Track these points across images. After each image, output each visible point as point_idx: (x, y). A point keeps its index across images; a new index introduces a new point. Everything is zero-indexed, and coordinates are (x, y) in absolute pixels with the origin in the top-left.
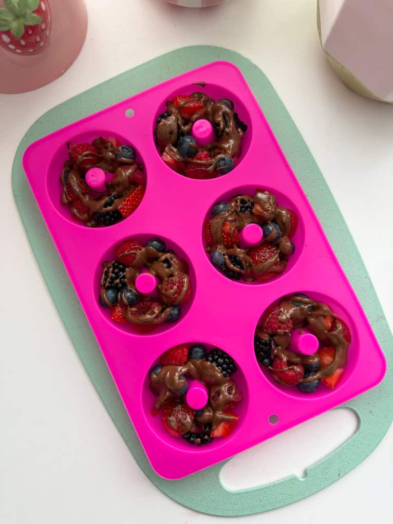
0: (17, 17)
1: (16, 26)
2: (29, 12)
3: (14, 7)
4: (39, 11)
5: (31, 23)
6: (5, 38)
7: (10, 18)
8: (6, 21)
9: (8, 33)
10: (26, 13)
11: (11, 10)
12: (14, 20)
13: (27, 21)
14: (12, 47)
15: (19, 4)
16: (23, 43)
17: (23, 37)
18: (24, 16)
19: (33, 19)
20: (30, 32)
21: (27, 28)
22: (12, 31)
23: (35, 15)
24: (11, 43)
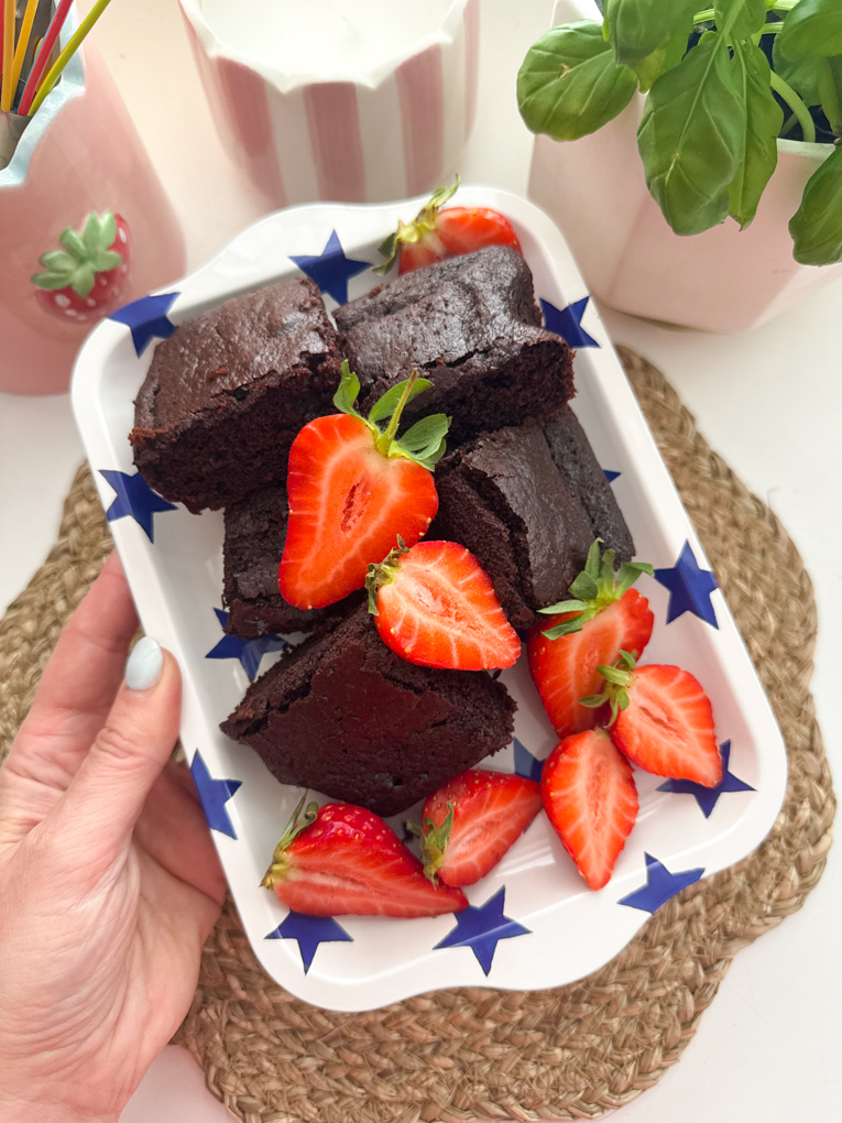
0: (81, 261)
1: (80, 276)
2: (101, 249)
3: (78, 246)
4: (118, 245)
5: (105, 267)
6: (62, 300)
7: (68, 265)
8: (65, 271)
9: (68, 291)
10: (96, 254)
11: (72, 251)
12: (78, 268)
13: (98, 264)
14: (71, 312)
15: (85, 242)
16: (91, 302)
17: (92, 294)
18: (93, 257)
19: (108, 259)
20: (104, 282)
21: (98, 276)
22: (74, 288)
23: (111, 253)
24: (71, 307)
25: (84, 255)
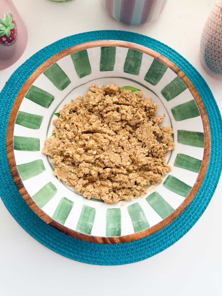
0: (6, 27)
1: (7, 32)
4: (13, 22)
5: (12, 28)
6: (4, 39)
7: (3, 28)
8: (3, 31)
9: (5, 36)
10: (9, 24)
11: (4, 24)
12: (6, 29)
13: (11, 28)
14: (6, 42)
15: (6, 22)
16: (11, 39)
17: (11, 36)
18: (9, 26)
19: (12, 26)
20: (13, 32)
21: (11, 31)
23: (12, 24)
24: (6, 40)
25: (6, 25)
